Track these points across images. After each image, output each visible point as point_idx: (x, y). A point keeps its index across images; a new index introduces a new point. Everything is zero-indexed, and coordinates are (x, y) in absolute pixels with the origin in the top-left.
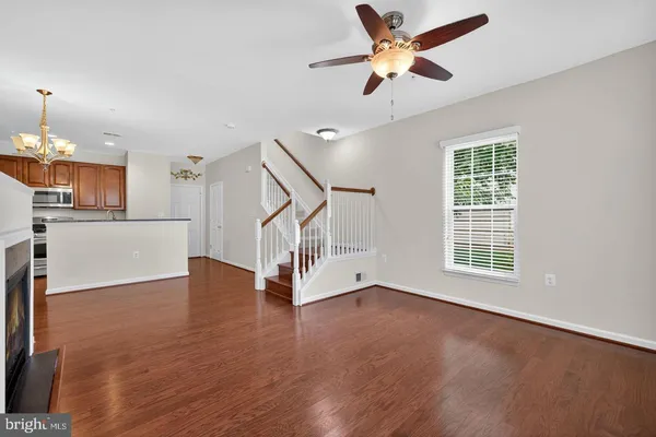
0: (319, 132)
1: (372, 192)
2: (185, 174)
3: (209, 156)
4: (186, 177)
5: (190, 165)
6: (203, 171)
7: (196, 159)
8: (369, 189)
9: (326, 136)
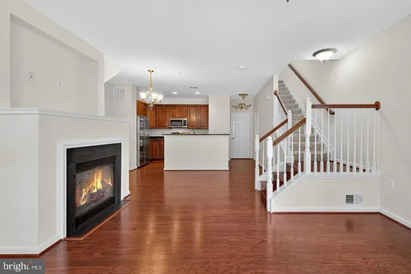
0: (315, 54)
1: (377, 106)
2: (241, 106)
3: (252, 92)
4: (242, 108)
5: (240, 100)
6: (252, 103)
7: (243, 95)
8: (373, 103)
9: (322, 57)
